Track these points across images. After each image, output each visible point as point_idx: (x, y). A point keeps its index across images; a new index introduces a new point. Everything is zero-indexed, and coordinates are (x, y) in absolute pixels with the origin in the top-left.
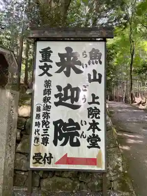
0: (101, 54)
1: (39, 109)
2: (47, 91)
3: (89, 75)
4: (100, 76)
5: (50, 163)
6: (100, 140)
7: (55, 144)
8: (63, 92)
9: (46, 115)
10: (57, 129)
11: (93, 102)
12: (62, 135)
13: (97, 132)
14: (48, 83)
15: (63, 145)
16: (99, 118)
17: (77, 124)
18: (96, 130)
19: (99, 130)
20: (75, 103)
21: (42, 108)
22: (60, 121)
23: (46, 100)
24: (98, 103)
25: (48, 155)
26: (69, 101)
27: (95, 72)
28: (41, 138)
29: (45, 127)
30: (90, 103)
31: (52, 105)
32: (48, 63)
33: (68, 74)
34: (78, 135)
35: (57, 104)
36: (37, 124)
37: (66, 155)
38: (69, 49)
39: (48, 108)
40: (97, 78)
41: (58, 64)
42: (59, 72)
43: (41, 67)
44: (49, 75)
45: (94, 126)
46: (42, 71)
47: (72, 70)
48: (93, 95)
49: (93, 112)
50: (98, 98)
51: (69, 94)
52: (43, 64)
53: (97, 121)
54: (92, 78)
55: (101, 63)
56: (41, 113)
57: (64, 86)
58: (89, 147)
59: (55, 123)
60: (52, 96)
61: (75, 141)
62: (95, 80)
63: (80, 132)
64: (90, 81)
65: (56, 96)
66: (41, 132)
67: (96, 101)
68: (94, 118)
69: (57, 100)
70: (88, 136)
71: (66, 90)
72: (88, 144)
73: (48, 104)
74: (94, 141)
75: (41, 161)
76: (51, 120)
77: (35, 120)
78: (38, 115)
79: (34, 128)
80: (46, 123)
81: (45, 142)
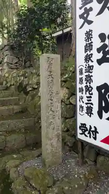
2: (89, 47)
5: (95, 138)
7: (101, 116)
8: (107, 42)
9: (89, 79)
14: (89, 35)
21: (84, 71)
22: (105, 86)
23: (88, 58)
25: (93, 129)
28: (85, 106)
29: (88, 95)
31: (95, 64)
35: (100, 62)
36: (81, 90)
39: (90, 68)
43: (81, 16)
44: (90, 22)
46: (82, 21)
56: (84, 76)
59: (99, 89)
60: (94, 51)
65: (99, 50)
66: (85, 100)
69: (100, 55)
73: (90, 63)
75: (86, 133)
76: (94, 85)
77: (79, 86)
78: (81, 79)
79: (79, 94)
80: (89, 89)
81: (89, 111)
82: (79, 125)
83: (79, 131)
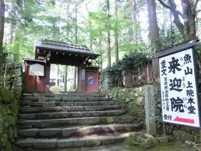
0: (190, 57)
1: (163, 93)
2: (166, 83)
3: (185, 71)
4: (191, 70)
5: (171, 120)
6: (195, 109)
7: (172, 110)
8: (173, 83)
9: (167, 95)
10: (172, 103)
11: (189, 87)
12: (175, 106)
13: (193, 105)
14: (166, 79)
15: (176, 111)
17: (181, 100)
18: (192, 103)
19: (194, 103)
20: (179, 88)
22: (173, 99)
23: (166, 87)
24: (192, 87)
25: (170, 116)
26: (176, 87)
27: (188, 68)
28: (166, 107)
29: (167, 102)
30: (187, 87)
31: (169, 90)
32: (165, 68)
33: (174, 72)
34: (183, 106)
35: (171, 89)
36: (164, 100)
37: (178, 117)
38: (173, 58)
39: (167, 92)
40: (190, 71)
41: (169, 68)
42: (170, 71)
43: (162, 71)
44: (166, 75)
45: (191, 101)
46: (163, 73)
47: (176, 69)
48: (189, 82)
49: (190, 93)
50: (191, 84)
51: (176, 83)
52: (162, 69)
53: (192, 97)
54: (187, 72)
55: (191, 62)
56: (165, 94)
57: (173, 79)
58: (189, 113)
59: (171, 100)
60: (168, 85)
61: (181, 109)
62: (189, 73)
64: (186, 74)
65: (170, 85)
66: (166, 104)
67: (190, 85)
68: (191, 96)
69: (171, 87)
70: (188, 107)
71: (174, 81)
72: (189, 111)
73: (167, 90)
74: (191, 110)
75: (167, 118)
76: (169, 98)
77: (162, 98)
78: (163, 96)
79: (163, 102)
80: (167, 100)
81: (168, 109)
82: (163, 115)
83: (164, 118)
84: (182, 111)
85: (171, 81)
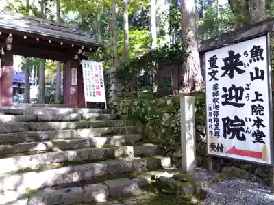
0: (262, 50)
1: (210, 109)
2: (215, 94)
3: (251, 74)
4: (263, 72)
5: (222, 152)
6: (264, 136)
7: (225, 136)
8: (228, 93)
9: (216, 113)
10: (225, 126)
11: (257, 100)
12: (230, 130)
13: (261, 128)
14: (216, 86)
15: (232, 138)
16: (263, 115)
17: (242, 121)
18: (260, 126)
19: (264, 126)
20: (239, 102)
21: (212, 107)
22: (227, 118)
23: (215, 100)
24: (262, 100)
25: (220, 146)
26: (233, 101)
27: (256, 69)
28: (214, 131)
29: (216, 123)
30: (253, 101)
31: (220, 105)
32: (215, 69)
33: (231, 76)
34: (243, 130)
35: (224, 104)
36: (210, 120)
37: (234, 147)
38: (231, 53)
39: (217, 107)
40: (260, 74)
41: (223, 68)
42: (224, 75)
43: (210, 74)
44: (216, 79)
45: (258, 122)
46: (210, 77)
47: (235, 72)
48: (256, 93)
49: (257, 110)
50: (261, 95)
51: (234, 94)
52: (210, 71)
53: (260, 117)
54: (254, 75)
55: (262, 59)
56: (212, 112)
57: (228, 87)
58: (254, 142)
59: (224, 120)
60: (219, 97)
61: (241, 135)
62: (257, 77)
63: (245, 128)
64: (253, 79)
65: (223, 97)
66: (214, 127)
67: (259, 98)
68: (258, 115)
69: (224, 100)
70: (253, 131)
71: (230, 90)
72: (253, 139)
73: (217, 104)
74: (258, 136)
75: (215, 149)
76: (220, 117)
77: (208, 118)
78: (210, 114)
79: (208, 124)
80: (216, 120)
81: (217, 134)
82: (209, 144)
83: (209, 148)
84: (243, 138)
85: (225, 89)
